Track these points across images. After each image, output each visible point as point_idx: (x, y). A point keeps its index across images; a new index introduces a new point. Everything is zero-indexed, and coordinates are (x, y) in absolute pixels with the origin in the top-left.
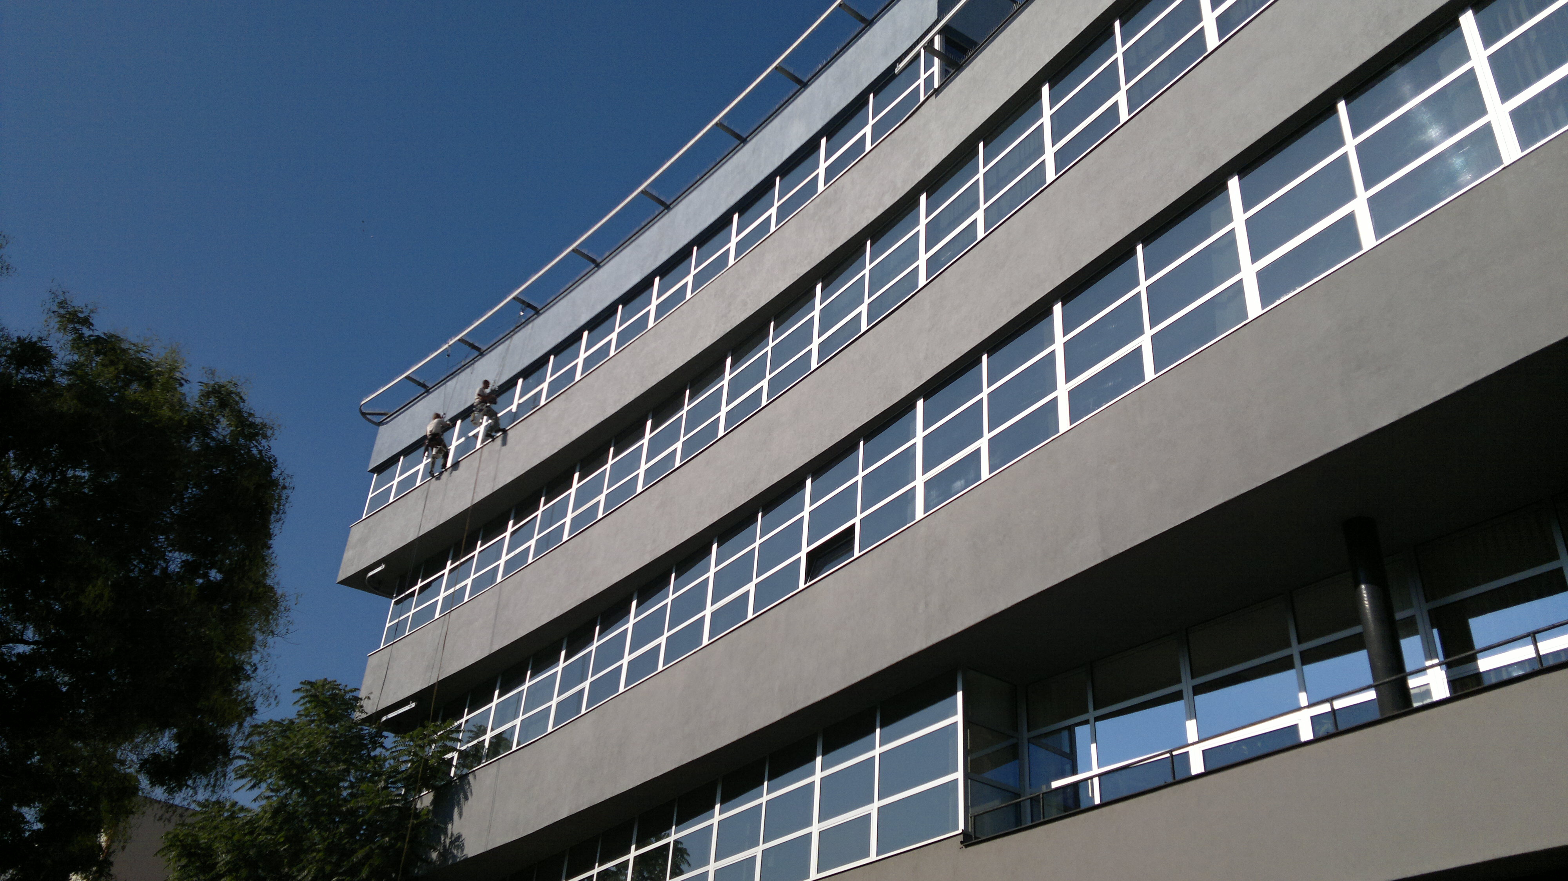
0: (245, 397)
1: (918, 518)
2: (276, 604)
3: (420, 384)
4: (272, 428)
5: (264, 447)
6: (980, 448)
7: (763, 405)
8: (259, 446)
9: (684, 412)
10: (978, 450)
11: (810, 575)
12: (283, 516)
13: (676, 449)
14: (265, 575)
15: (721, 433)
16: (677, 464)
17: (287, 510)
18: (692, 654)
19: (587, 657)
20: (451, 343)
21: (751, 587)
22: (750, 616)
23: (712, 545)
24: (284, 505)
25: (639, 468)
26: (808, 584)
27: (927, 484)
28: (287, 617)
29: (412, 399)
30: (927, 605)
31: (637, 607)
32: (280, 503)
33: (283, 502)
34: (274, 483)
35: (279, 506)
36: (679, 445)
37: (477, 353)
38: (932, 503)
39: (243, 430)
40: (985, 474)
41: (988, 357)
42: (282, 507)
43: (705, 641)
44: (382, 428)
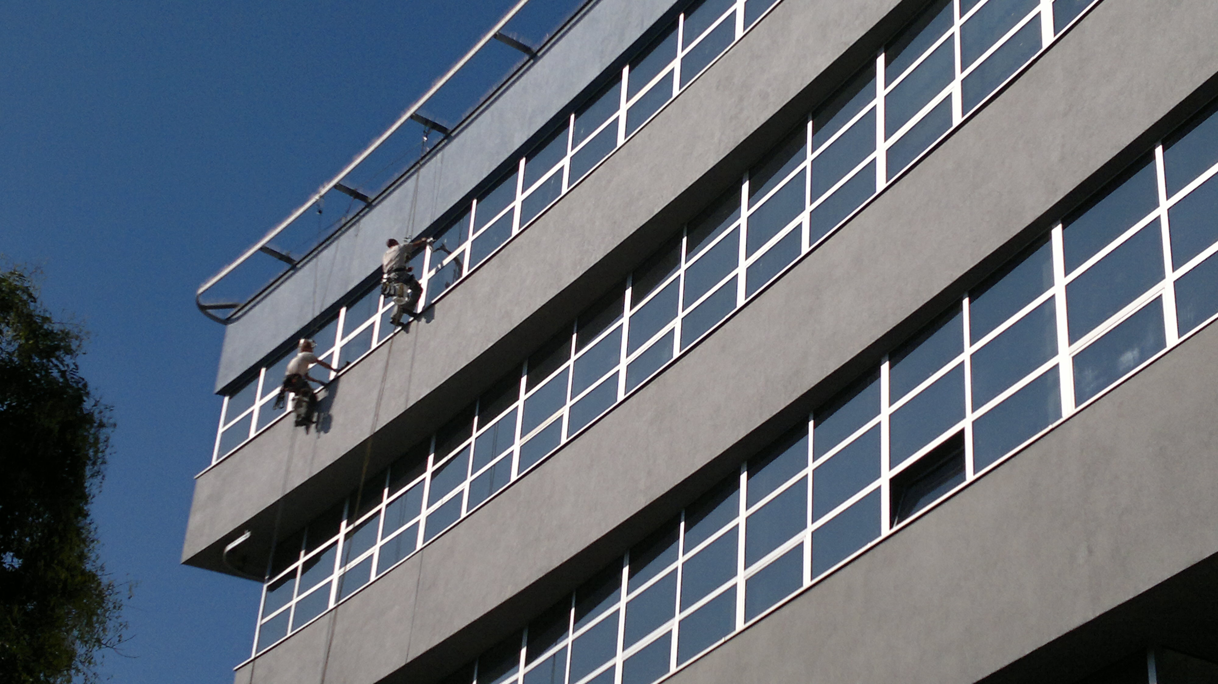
0: (35, 294)
1: (1066, 415)
2: (101, 598)
3: (282, 257)
4: (77, 338)
5: (68, 365)
6: (1161, 295)
7: (804, 253)
8: (61, 366)
9: (681, 271)
10: (1158, 300)
11: (896, 514)
12: (103, 467)
13: (673, 329)
14: (82, 557)
15: (741, 301)
16: (676, 354)
17: (107, 457)
18: (721, 645)
19: (559, 657)
20: (323, 191)
21: (805, 537)
22: (807, 582)
23: (740, 475)
24: (103, 452)
25: (618, 363)
26: (896, 528)
27: (1077, 360)
28: (117, 618)
29: (272, 281)
30: (1090, 551)
31: (631, 576)
32: (98, 449)
33: (101, 446)
34: (88, 419)
35: (96, 452)
36: (676, 324)
37: (362, 205)
38: (1088, 390)
39: (36, 342)
40: (1172, 338)
41: (1164, 150)
42: (100, 455)
43: (740, 625)
44: (231, 327)
